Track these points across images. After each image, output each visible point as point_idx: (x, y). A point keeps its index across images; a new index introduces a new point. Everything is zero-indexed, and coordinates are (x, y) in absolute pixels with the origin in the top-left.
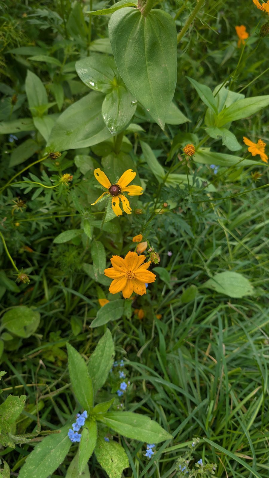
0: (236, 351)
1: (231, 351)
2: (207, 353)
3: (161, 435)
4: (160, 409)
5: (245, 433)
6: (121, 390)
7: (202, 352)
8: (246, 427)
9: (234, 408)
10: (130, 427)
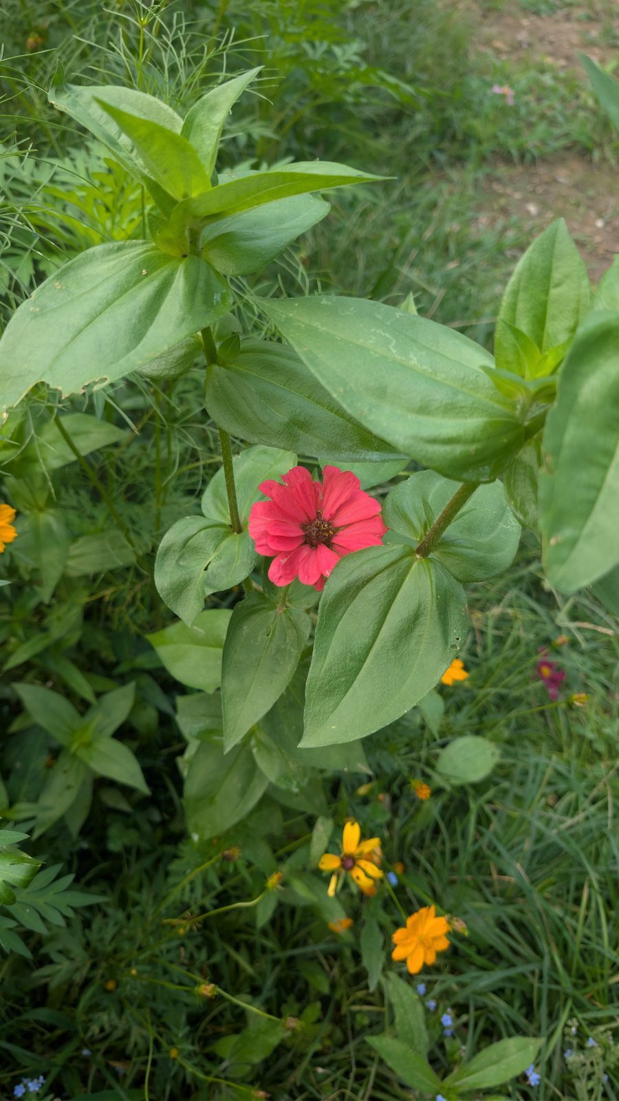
0: (528, 846)
1: (521, 851)
2: (495, 876)
3: (531, 1048)
4: (492, 1000)
5: (608, 955)
6: (449, 1027)
7: (488, 878)
8: (602, 946)
9: (575, 931)
10: (494, 1068)
